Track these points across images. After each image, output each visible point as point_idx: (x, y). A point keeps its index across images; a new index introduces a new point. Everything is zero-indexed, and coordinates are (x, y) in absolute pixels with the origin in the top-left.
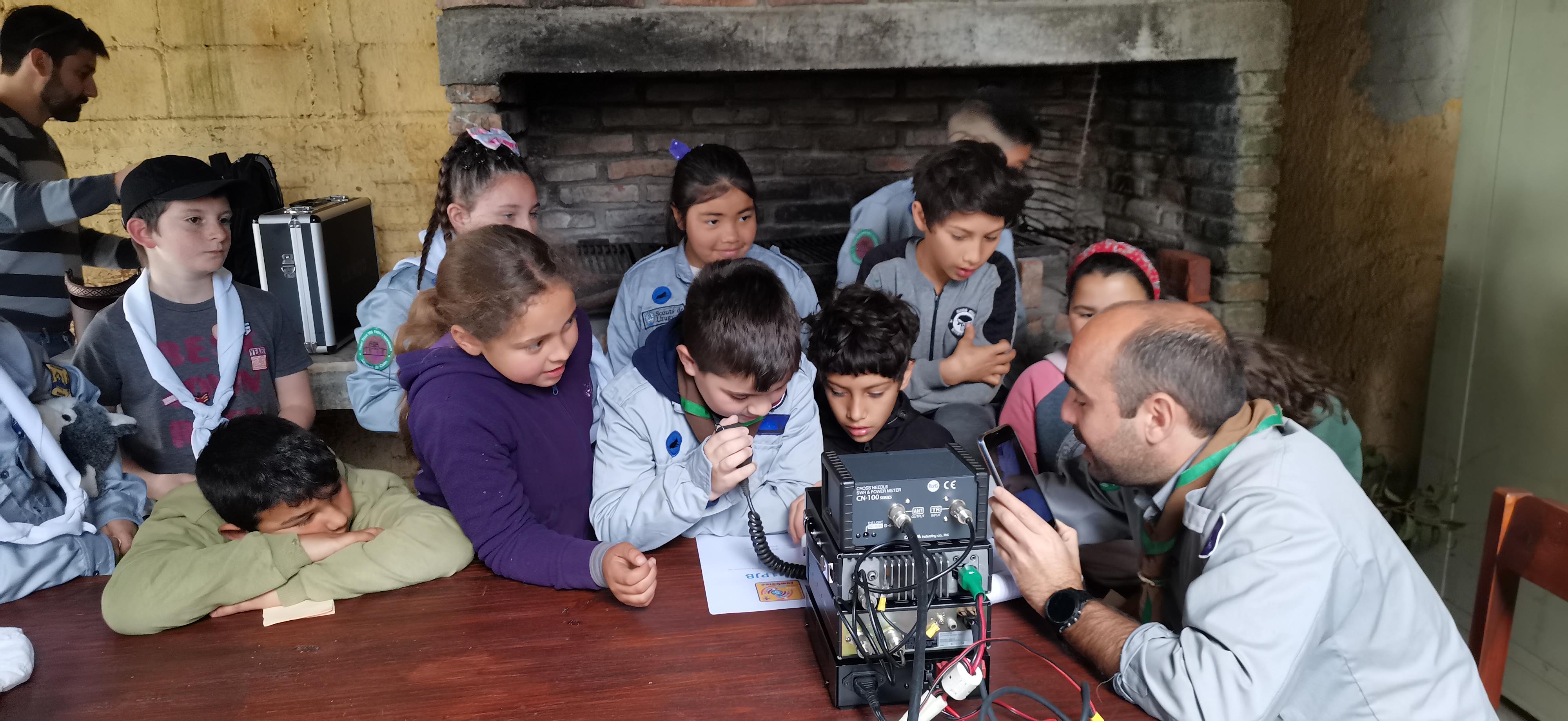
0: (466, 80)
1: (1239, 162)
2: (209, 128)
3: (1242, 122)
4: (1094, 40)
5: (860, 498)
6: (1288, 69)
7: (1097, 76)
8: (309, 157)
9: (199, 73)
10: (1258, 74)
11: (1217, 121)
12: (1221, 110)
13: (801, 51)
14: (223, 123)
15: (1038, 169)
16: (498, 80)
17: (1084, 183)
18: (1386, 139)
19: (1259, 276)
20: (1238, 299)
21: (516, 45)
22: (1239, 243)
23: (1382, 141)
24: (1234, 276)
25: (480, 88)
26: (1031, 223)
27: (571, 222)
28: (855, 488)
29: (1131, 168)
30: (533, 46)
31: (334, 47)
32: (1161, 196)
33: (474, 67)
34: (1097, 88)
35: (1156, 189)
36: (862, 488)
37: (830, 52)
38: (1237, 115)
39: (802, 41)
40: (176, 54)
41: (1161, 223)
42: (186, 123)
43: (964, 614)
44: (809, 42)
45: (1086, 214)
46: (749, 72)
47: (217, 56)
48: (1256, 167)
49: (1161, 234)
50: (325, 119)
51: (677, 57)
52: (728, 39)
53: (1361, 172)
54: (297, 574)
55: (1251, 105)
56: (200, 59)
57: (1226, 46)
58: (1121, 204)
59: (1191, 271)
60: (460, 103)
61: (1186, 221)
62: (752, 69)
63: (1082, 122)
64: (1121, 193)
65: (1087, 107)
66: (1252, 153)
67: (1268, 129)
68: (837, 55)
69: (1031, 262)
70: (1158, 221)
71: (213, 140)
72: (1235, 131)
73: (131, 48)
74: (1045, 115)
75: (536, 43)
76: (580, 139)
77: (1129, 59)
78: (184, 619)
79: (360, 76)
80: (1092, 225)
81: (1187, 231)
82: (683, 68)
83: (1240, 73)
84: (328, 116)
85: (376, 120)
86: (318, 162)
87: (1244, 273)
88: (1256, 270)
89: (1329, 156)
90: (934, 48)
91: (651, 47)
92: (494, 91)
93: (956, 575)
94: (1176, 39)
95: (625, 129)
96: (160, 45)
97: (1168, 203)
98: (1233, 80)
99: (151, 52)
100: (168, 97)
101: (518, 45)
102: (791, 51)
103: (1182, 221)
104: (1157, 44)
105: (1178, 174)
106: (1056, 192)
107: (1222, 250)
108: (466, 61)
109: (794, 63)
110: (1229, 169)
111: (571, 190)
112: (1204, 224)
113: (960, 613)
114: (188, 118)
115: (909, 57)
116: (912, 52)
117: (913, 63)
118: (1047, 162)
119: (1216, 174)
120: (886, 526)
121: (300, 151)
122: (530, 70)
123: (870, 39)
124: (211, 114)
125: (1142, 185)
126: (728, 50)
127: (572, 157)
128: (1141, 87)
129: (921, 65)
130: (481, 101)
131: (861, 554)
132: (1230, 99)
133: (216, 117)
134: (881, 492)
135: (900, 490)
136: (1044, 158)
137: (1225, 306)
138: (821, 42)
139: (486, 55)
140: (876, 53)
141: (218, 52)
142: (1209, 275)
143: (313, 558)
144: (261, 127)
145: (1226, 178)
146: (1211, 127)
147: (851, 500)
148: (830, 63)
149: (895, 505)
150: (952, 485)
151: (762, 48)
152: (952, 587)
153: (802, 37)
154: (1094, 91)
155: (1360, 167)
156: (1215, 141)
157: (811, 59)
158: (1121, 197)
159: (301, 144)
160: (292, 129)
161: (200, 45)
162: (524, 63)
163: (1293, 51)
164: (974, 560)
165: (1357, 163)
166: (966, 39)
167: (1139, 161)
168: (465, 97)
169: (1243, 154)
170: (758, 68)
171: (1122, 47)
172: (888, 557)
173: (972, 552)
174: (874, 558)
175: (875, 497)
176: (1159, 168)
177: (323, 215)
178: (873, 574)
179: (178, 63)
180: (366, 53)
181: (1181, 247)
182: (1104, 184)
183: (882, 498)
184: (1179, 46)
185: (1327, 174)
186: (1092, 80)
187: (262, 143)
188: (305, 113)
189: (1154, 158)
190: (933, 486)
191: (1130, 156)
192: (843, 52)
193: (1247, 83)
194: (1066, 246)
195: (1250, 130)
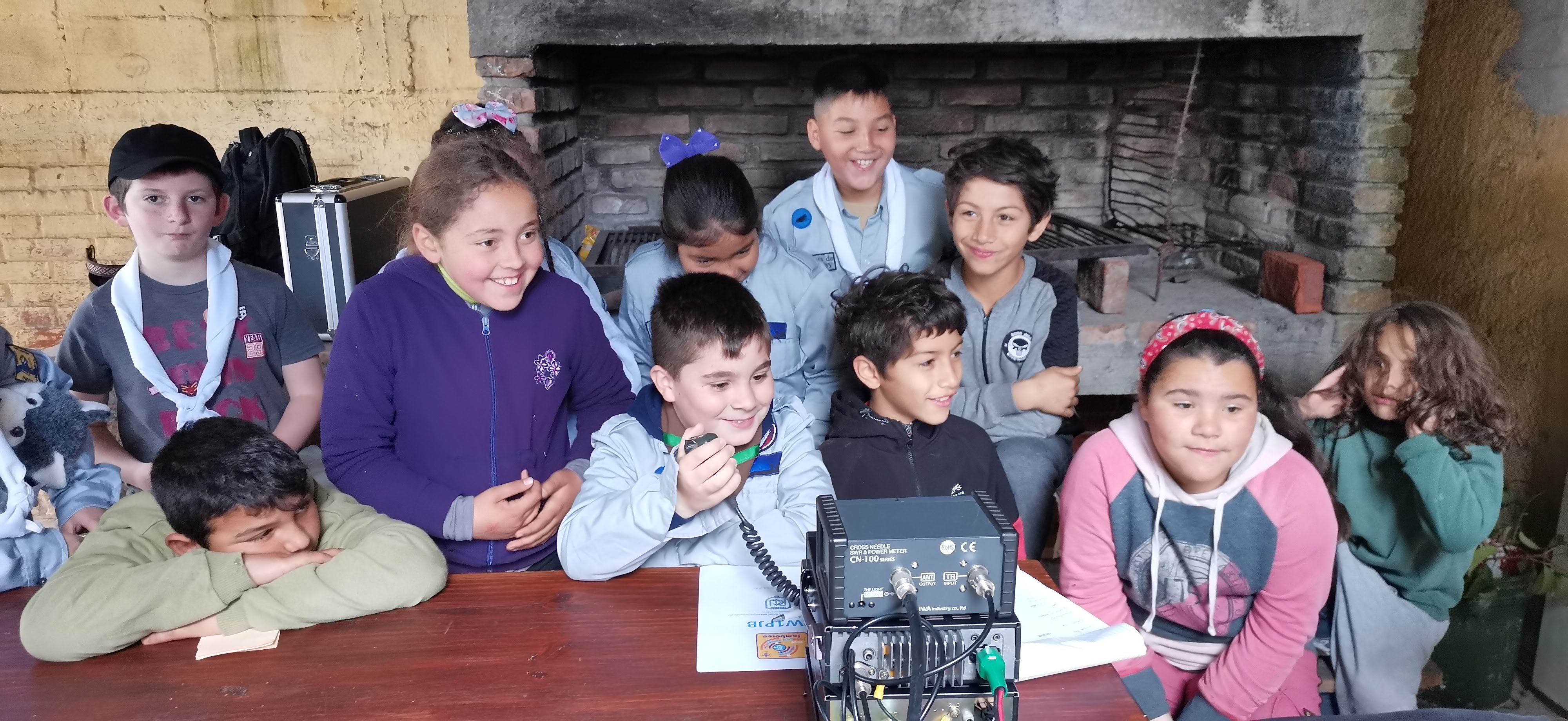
0: (498, 52)
1: (1361, 154)
2: (256, 103)
3: (1365, 109)
4: (1196, 13)
5: (854, 559)
6: (1422, 48)
7: (1199, 55)
8: (357, 135)
9: (247, 45)
10: (1387, 54)
11: (1337, 106)
12: (1342, 95)
13: (862, 25)
14: (270, 97)
15: (1131, 159)
16: (531, 52)
17: (1183, 174)
18: (1534, 131)
19: (1380, 284)
20: (1355, 311)
21: (551, 15)
22: (1358, 246)
23: (1529, 133)
24: (1351, 284)
25: (513, 60)
26: (1121, 218)
27: (623, 207)
28: (848, 546)
29: (1238, 160)
30: (569, 16)
31: (384, 19)
32: (1270, 191)
33: (505, 38)
34: (1200, 68)
35: (1265, 183)
36: (857, 547)
37: (894, 25)
38: (1360, 101)
39: (862, 12)
40: (224, 25)
41: (1269, 222)
42: (234, 97)
43: (983, 706)
44: (871, 14)
45: (1184, 209)
46: (803, 47)
47: (265, 27)
48: (1381, 161)
49: (1269, 234)
50: (374, 94)
51: (724, 29)
52: (781, 10)
53: (1503, 169)
54: (239, 598)
55: (1377, 89)
56: (248, 30)
57: (1350, 22)
58: (1224, 200)
59: (1301, 277)
60: (491, 77)
61: (1297, 220)
62: (807, 43)
63: (1181, 108)
64: (1225, 187)
65: (1188, 90)
66: (1376, 145)
67: (1396, 117)
68: (901, 28)
69: (1116, 263)
70: (1265, 219)
71: (260, 115)
72: (1357, 118)
73: (179, 18)
74: (1141, 99)
75: (573, 12)
76: (635, 119)
77: (1236, 35)
78: (108, 646)
79: (410, 50)
80: (1191, 222)
81: (1299, 231)
82: (731, 41)
83: (1366, 52)
84: (376, 91)
85: (425, 97)
86: (365, 139)
87: (1364, 281)
88: (1376, 278)
89: (1465, 150)
90: (1011, 21)
91: (697, 18)
92: (527, 64)
93: (974, 659)
94: (1292, 12)
95: (681, 110)
96: (209, 15)
97: (1278, 199)
98: (1356, 61)
99: (199, 21)
100: (216, 70)
101: (554, 15)
102: (851, 23)
103: (1293, 220)
104: (1269, 17)
105: (1291, 167)
106: (1151, 186)
107: (1339, 254)
108: (498, 31)
109: (854, 36)
110: (1349, 162)
111: (623, 174)
112: (1319, 223)
113: (979, 704)
114: (236, 91)
115: (982, 31)
116: (986, 26)
117: (988, 37)
118: (1141, 152)
119: (1334, 168)
120: (887, 594)
121: (347, 127)
122: (566, 41)
123: (939, 11)
124: (260, 88)
125: (1248, 179)
126: (781, 21)
127: (626, 139)
128: (1251, 69)
129: (996, 40)
130: (513, 75)
131: (854, 627)
132: (1352, 82)
133: (263, 91)
134: (881, 552)
135: (905, 550)
136: (1137, 147)
137: (1339, 317)
138: (884, 14)
139: (518, 24)
140: (945, 26)
141: (267, 23)
142: (1322, 283)
143: (258, 581)
144: (310, 102)
145: (1346, 171)
146: (1329, 113)
147: (842, 561)
148: (894, 37)
149: (899, 569)
150: (971, 547)
151: (819, 19)
152: (968, 673)
153: (863, 7)
154: (1195, 72)
155: (1503, 164)
156: (1334, 129)
157: (873, 32)
158: (1225, 191)
159: (349, 120)
160: (340, 105)
161: (247, 16)
162: (559, 34)
163: (1429, 30)
164: (997, 641)
165: (1499, 158)
166: (1048, 11)
167: (1247, 152)
168: (496, 70)
169: (1367, 146)
170: (814, 41)
171: (1229, 21)
172: (889, 633)
173: (993, 631)
174: (871, 633)
175: (874, 559)
176: (1268, 160)
177: (351, 194)
178: (869, 653)
179: (227, 33)
180: (416, 26)
181: (1291, 250)
182: (1206, 176)
183: (882, 560)
184: (1296, 21)
185: (1462, 171)
186: (1194, 59)
187: (310, 119)
188: (354, 88)
189: (1263, 148)
190: (947, 547)
191: (1237, 146)
192: (909, 24)
193: (1374, 65)
194: (1158, 244)
195: (1375, 118)
